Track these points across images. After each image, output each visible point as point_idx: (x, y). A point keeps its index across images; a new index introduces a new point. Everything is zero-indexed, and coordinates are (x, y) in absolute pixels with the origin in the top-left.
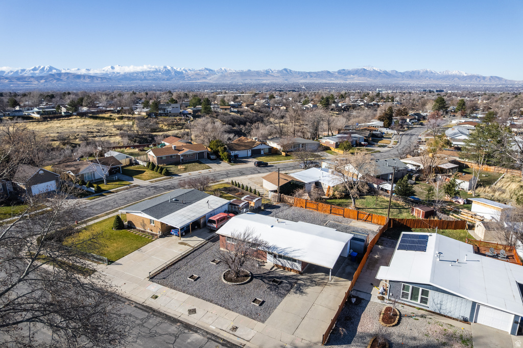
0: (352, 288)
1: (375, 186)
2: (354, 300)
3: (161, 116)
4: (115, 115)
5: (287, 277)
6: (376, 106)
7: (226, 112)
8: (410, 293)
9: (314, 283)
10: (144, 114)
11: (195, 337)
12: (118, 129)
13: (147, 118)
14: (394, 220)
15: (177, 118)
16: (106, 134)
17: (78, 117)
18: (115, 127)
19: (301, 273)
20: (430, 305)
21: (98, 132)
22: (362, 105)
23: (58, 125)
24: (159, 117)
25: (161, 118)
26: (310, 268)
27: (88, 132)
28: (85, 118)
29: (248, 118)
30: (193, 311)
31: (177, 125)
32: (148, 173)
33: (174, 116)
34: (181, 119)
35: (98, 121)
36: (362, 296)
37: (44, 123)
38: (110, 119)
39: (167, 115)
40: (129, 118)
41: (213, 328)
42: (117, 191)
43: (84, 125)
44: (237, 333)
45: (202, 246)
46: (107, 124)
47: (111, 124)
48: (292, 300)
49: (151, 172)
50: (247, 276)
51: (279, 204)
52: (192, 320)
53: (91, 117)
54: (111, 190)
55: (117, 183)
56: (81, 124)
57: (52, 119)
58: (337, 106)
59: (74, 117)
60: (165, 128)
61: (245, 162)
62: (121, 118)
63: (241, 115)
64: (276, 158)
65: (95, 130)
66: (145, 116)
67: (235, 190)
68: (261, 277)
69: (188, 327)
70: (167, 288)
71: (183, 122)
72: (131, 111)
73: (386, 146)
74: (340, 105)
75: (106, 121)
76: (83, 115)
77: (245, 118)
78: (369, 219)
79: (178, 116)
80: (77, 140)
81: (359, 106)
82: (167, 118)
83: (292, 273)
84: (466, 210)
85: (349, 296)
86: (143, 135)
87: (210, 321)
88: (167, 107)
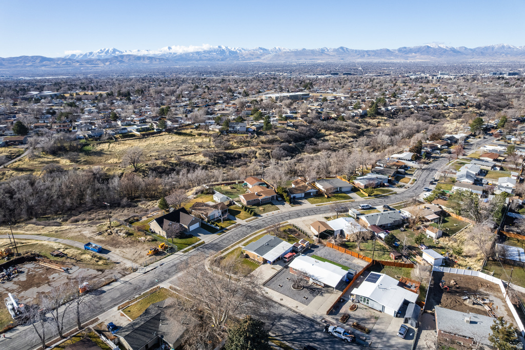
0: (342, 295)
1: (376, 234)
2: (342, 300)
3: (231, 133)
4: (195, 132)
5: (317, 289)
6: (426, 109)
7: (283, 126)
8: (363, 300)
9: (328, 292)
10: (218, 131)
11: (284, 308)
12: (199, 147)
13: (220, 135)
14: (376, 261)
15: (245, 135)
16: (192, 153)
17: (167, 133)
18: (197, 144)
19: (323, 287)
20: (370, 305)
21: (185, 151)
22: (412, 108)
23: (154, 142)
24: (230, 135)
25: (231, 135)
26: (326, 286)
27: (178, 150)
28: (172, 134)
29: (303, 134)
30: (282, 299)
31: (245, 142)
32: (243, 213)
33: (242, 133)
34: (247, 137)
35: (182, 137)
36: (345, 299)
37: (144, 140)
38: (190, 135)
39: (236, 132)
40: (206, 135)
41: (289, 306)
42: (230, 229)
43: (173, 142)
44: (298, 308)
45: (281, 270)
46: (190, 141)
47: (193, 141)
48: (318, 298)
49: (245, 212)
50: (302, 287)
51: (319, 245)
52: (282, 302)
53: (177, 133)
54: (227, 228)
55: (228, 222)
56: (170, 141)
57: (148, 135)
58: (387, 110)
59: (164, 133)
60: (235, 145)
61: (300, 203)
62: (200, 135)
63: (296, 129)
64: (321, 200)
65: (183, 148)
66: (218, 133)
67: (295, 231)
68: (307, 288)
69: (281, 305)
70: (271, 290)
71: (249, 139)
72: (206, 127)
73: (404, 186)
74: (390, 108)
75: (188, 138)
76: (170, 131)
77: (300, 133)
78: (364, 258)
79: (244, 133)
80: (173, 159)
81: (409, 108)
82: (236, 135)
83: (320, 287)
84: (419, 257)
85: (340, 298)
86: (220, 153)
87: (288, 303)
88: (236, 125)
